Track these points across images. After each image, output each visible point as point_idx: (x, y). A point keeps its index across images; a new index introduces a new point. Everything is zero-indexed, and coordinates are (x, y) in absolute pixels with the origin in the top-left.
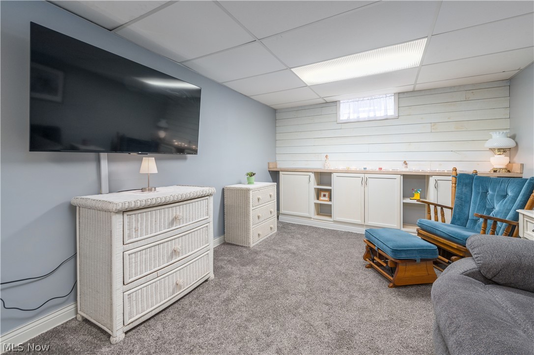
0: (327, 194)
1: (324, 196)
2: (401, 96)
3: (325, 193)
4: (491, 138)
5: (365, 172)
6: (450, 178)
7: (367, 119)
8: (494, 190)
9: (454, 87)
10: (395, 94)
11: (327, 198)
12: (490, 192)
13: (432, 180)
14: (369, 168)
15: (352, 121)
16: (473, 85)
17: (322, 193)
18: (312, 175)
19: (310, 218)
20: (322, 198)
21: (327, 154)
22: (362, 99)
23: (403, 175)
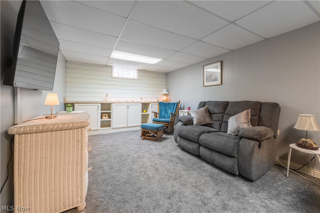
0: (107, 115)
1: (105, 116)
2: (139, 71)
3: (105, 115)
4: (163, 90)
5: (127, 102)
6: (157, 104)
7: (126, 78)
8: (168, 107)
9: (154, 72)
10: (137, 69)
11: (107, 117)
12: (167, 107)
13: (150, 105)
14: (128, 101)
15: (120, 78)
16: (159, 72)
17: (104, 115)
18: (100, 105)
19: (98, 130)
20: (104, 118)
21: (107, 93)
22: (124, 68)
23: (142, 103)
